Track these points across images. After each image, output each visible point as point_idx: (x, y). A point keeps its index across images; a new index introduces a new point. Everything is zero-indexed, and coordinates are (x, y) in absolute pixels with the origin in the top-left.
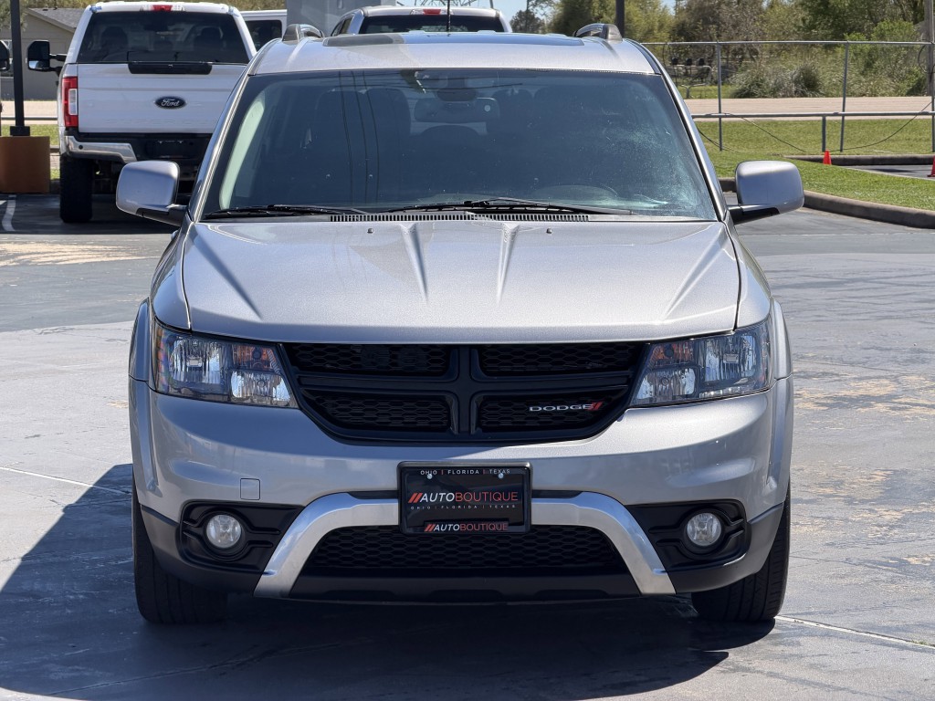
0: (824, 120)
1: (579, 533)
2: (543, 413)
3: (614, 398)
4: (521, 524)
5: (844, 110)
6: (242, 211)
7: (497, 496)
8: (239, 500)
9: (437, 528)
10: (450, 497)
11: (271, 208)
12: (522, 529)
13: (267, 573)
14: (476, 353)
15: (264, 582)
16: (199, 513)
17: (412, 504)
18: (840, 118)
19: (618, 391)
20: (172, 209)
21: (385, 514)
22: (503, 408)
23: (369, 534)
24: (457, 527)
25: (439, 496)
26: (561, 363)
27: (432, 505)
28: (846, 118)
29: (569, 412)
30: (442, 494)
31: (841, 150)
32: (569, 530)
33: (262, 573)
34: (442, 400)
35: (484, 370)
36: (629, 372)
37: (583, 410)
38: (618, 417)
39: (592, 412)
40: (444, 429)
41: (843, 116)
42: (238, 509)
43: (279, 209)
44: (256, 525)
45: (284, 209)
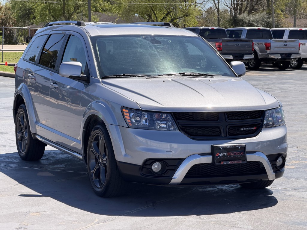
0: (3, 52)
1: (254, 163)
2: (244, 130)
3: (258, 126)
4: (244, 161)
5: (3, 49)
6: (114, 76)
7: (238, 153)
8: (166, 157)
9: (224, 163)
10: (226, 154)
11: (124, 75)
12: (245, 162)
13: (174, 178)
14: (226, 113)
15: (173, 181)
16: (149, 162)
17: (217, 156)
18: (2, 51)
19: (259, 124)
20: (82, 76)
21: (208, 160)
22: (234, 129)
23: (201, 166)
24: (228, 163)
25: (223, 154)
26: (241, 117)
27: (222, 156)
28: (4, 51)
29: (250, 130)
30: (224, 153)
31: (2, 62)
32: (252, 162)
33: (172, 178)
34: (218, 127)
35: (228, 119)
36: (261, 118)
37: (253, 129)
38: (261, 131)
39: (254, 130)
40: (219, 136)
41: (3, 50)
42: (164, 160)
43: (126, 75)
44: (170, 164)
45: (128, 75)
